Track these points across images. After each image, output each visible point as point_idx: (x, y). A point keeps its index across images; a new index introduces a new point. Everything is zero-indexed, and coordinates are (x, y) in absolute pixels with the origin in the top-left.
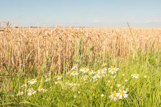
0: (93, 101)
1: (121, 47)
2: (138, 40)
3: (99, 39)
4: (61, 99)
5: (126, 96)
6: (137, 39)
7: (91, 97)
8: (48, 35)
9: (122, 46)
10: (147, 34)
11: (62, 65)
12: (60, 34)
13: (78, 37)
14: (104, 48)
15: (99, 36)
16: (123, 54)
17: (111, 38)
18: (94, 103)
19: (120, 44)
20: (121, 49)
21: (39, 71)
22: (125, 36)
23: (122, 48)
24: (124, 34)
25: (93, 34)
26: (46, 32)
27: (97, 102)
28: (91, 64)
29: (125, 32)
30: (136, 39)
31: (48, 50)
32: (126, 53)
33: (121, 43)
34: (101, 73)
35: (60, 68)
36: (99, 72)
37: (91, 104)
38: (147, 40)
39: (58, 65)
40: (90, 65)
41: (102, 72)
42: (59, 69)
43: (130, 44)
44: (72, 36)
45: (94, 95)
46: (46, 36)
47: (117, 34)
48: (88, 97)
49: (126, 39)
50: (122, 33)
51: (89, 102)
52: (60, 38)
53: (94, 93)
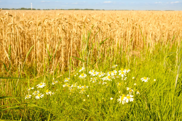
0: (102, 104)
1: (137, 38)
2: (158, 30)
3: (110, 29)
4: (69, 102)
5: (132, 100)
6: (158, 28)
7: (100, 100)
8: (48, 25)
9: (139, 36)
10: (171, 22)
11: (66, 62)
12: (63, 24)
13: (85, 27)
14: (116, 39)
15: (110, 26)
16: (140, 46)
17: (125, 27)
18: (103, 106)
19: (136, 35)
20: (137, 40)
21: (39, 69)
22: (143, 24)
23: (139, 39)
24: (142, 22)
25: (104, 23)
26: (46, 21)
27: (106, 105)
28: (100, 61)
29: (143, 19)
30: (156, 28)
31: (48, 43)
32: (143, 45)
33: (138, 33)
34: (110, 75)
35: (63, 65)
36: (109, 75)
37: (100, 107)
38: (171, 29)
39: (61, 61)
40: (99, 63)
41: (112, 75)
42: (63, 67)
43: (149, 34)
44: (78, 26)
45: (103, 98)
46: (46, 26)
47: (133, 22)
48: (97, 100)
49: (143, 28)
50: (140, 20)
51: (98, 105)
52: (63, 29)
53: (103, 96)
